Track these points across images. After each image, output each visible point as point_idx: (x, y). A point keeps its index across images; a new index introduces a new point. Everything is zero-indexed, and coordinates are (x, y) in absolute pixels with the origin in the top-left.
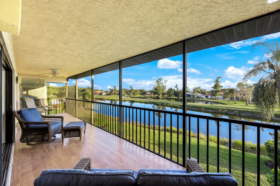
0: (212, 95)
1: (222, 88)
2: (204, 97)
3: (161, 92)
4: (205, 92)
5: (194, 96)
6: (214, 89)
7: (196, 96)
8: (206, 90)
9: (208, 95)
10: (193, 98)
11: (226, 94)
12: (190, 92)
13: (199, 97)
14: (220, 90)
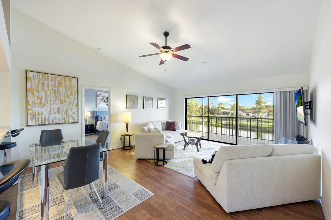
0: (254, 113)
1: (266, 104)
2: (244, 114)
3: (194, 110)
4: (244, 109)
5: (232, 114)
6: (257, 105)
8: (245, 107)
9: (250, 112)
14: (264, 107)
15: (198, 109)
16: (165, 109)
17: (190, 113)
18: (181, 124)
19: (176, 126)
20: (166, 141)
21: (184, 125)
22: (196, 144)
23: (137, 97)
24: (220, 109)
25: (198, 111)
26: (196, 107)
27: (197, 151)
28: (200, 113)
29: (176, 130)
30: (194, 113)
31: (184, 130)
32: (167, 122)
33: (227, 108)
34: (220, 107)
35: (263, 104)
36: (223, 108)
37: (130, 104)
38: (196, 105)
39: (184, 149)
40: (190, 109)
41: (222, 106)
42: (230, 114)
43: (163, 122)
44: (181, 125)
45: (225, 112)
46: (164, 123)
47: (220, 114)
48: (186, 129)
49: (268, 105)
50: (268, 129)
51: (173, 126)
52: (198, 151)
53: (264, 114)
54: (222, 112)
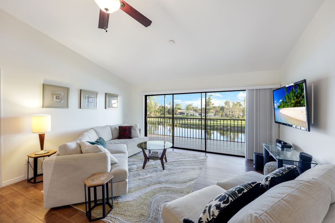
0: (204, 113)
1: (214, 106)
2: (197, 114)
3: (153, 110)
4: (197, 110)
5: (187, 114)
7: (190, 114)
8: (197, 107)
10: (186, 116)
11: (217, 112)
12: (183, 110)
13: (193, 115)
14: (212, 108)
15: (157, 109)
16: (118, 109)
17: (149, 114)
18: (139, 128)
19: (133, 131)
20: (112, 164)
21: (143, 129)
22: (160, 159)
23: (67, 90)
24: (177, 109)
25: (157, 111)
26: (155, 108)
27: (162, 168)
28: (159, 113)
29: (132, 138)
30: (153, 113)
31: (143, 136)
32: (119, 127)
33: (183, 109)
34: (177, 107)
35: (211, 106)
36: (179, 109)
37: (52, 101)
38: (155, 105)
39: (143, 168)
40: (149, 110)
41: (179, 107)
42: (186, 114)
43: (113, 128)
44: (140, 130)
45: (182, 112)
46: (116, 128)
47: (177, 114)
48: (146, 135)
49: (215, 106)
50: (216, 127)
51: (128, 132)
52: (164, 169)
53: (212, 114)
54: (179, 113)
